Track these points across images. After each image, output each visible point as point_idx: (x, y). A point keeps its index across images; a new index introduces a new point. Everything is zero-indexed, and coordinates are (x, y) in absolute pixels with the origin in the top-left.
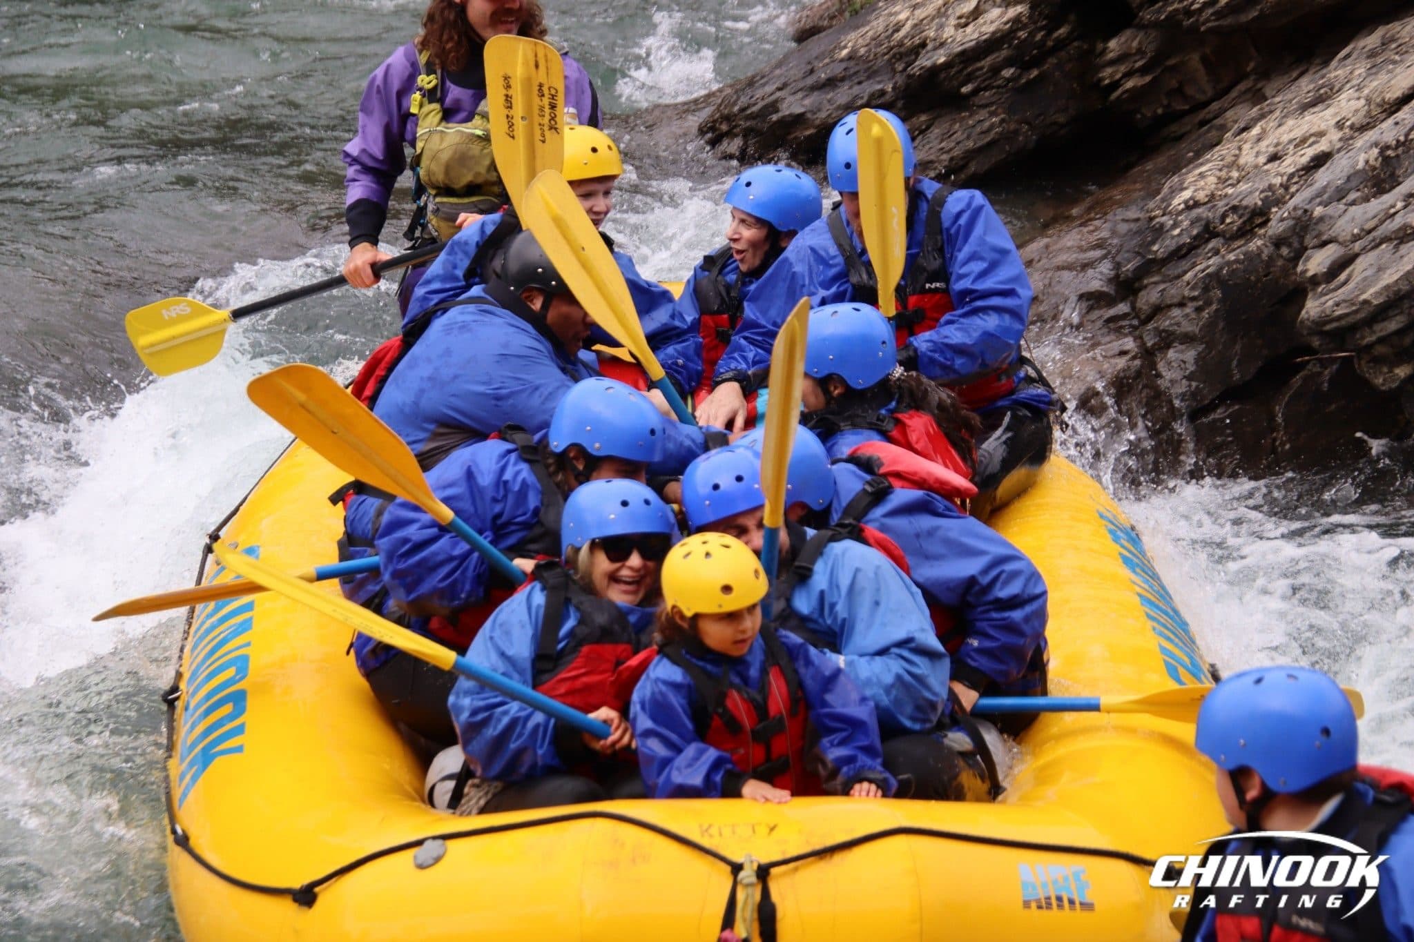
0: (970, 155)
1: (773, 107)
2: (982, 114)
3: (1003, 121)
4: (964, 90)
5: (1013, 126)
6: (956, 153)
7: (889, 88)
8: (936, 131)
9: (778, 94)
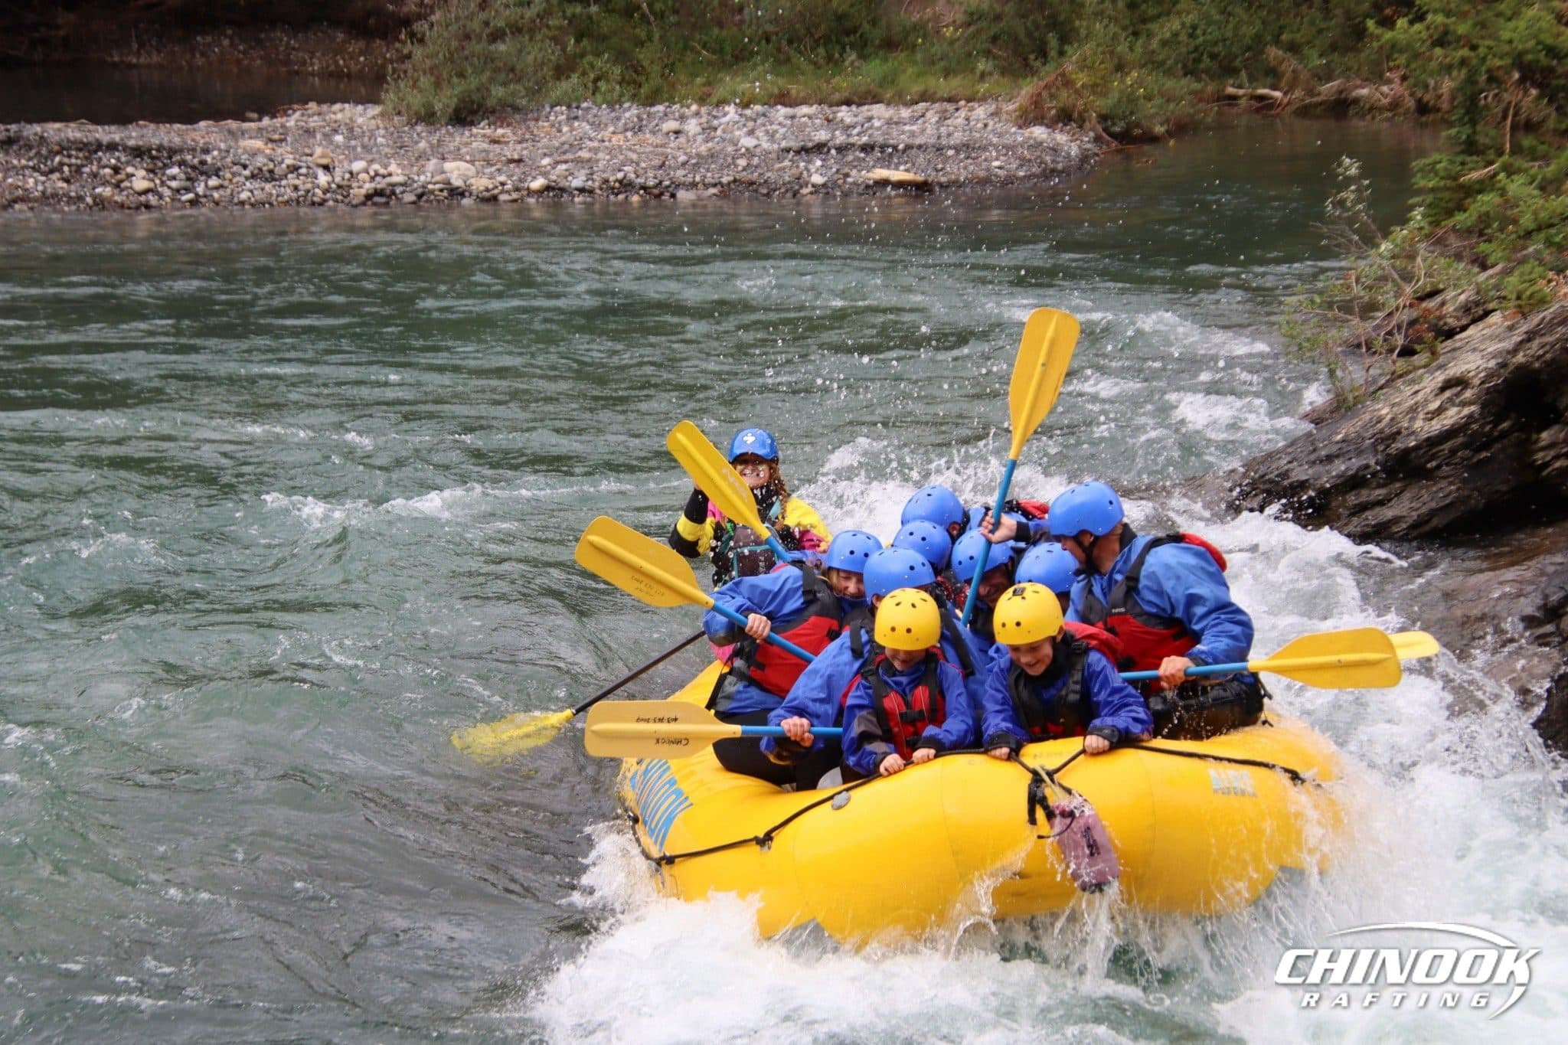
0: (1433, 513)
1: (1285, 475)
2: (1443, 484)
3: (1458, 489)
4: (1429, 465)
5: (1466, 493)
6: (1424, 510)
7: (1372, 462)
8: (1407, 495)
9: (1290, 466)
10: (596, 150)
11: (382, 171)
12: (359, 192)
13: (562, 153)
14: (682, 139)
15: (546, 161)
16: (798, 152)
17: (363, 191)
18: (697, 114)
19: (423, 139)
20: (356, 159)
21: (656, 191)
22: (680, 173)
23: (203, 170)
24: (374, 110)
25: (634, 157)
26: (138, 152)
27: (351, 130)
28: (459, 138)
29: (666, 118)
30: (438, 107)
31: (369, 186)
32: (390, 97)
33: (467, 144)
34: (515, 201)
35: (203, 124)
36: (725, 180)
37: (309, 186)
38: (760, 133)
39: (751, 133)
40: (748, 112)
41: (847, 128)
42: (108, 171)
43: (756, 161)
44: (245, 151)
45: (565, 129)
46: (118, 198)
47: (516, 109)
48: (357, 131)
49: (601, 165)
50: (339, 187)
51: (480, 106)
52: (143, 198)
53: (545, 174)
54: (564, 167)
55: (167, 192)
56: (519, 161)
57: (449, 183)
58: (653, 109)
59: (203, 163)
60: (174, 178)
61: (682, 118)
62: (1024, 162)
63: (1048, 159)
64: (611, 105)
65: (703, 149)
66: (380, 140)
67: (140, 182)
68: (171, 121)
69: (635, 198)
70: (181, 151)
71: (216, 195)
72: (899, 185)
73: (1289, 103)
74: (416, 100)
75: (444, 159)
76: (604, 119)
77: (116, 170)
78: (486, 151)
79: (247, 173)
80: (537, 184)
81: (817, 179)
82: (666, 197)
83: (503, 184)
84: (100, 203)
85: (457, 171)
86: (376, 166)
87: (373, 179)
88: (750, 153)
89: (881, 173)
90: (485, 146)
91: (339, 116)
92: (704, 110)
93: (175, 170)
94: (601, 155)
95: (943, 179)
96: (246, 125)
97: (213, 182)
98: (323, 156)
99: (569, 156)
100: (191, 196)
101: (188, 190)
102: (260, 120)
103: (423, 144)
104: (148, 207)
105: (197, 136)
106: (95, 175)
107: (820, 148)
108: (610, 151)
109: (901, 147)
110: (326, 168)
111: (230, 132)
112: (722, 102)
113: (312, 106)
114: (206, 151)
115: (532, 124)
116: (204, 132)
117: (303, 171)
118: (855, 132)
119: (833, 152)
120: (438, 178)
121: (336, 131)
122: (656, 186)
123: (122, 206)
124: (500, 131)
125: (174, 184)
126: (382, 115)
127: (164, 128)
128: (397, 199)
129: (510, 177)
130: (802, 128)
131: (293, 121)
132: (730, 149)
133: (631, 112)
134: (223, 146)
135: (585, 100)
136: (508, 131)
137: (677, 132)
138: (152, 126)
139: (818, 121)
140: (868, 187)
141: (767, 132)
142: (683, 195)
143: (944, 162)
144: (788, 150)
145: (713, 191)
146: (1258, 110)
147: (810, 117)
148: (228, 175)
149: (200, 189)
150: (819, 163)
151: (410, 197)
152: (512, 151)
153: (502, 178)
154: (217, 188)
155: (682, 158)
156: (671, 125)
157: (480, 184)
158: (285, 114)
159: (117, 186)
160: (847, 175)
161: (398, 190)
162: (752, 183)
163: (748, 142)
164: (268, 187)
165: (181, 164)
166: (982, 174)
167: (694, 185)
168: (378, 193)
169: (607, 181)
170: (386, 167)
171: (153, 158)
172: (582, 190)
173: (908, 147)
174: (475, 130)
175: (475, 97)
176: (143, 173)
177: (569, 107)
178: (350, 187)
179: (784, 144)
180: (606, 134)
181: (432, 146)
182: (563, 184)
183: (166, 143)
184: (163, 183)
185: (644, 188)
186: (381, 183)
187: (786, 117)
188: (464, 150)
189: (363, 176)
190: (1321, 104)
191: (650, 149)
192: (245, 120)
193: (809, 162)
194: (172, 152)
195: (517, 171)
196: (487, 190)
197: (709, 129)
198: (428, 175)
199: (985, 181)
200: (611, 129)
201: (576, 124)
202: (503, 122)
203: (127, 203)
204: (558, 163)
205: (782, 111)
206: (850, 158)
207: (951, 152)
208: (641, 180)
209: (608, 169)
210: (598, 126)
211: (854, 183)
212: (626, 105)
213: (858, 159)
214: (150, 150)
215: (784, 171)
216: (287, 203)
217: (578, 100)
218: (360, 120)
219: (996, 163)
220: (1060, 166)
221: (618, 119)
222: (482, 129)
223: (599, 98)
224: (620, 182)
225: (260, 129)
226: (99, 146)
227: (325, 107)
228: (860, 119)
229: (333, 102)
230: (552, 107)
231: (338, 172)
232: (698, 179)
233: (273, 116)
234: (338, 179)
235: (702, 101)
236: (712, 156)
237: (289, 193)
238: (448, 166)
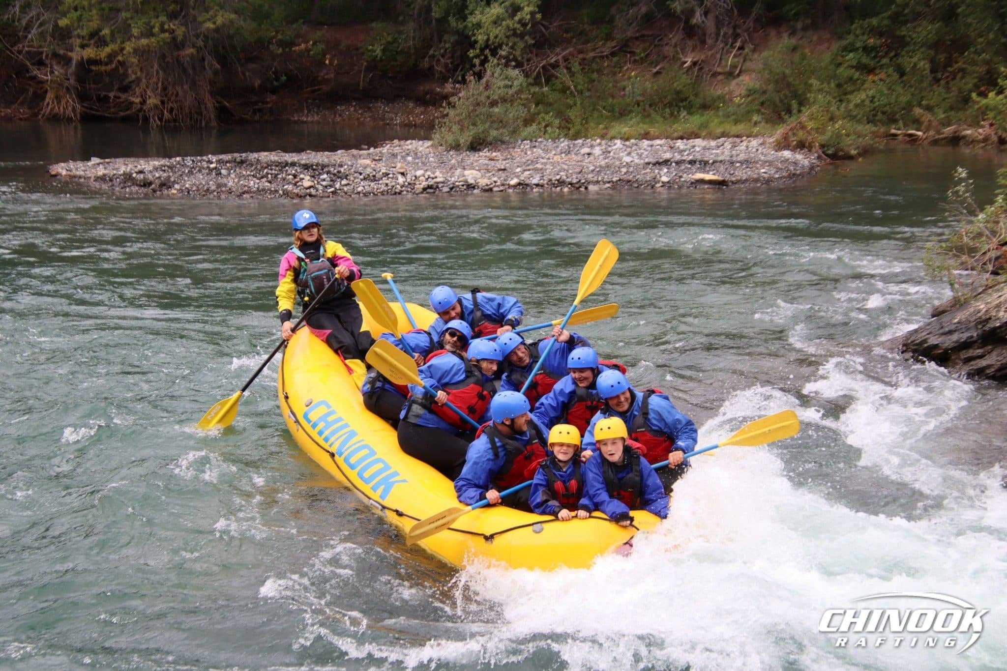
10: (545, 164)
11: (432, 176)
12: (419, 187)
13: (527, 165)
14: (592, 158)
15: (518, 170)
16: (654, 164)
17: (422, 186)
18: (600, 144)
19: (453, 158)
20: (419, 169)
21: (577, 186)
22: (590, 176)
23: (339, 176)
24: (428, 143)
25: (566, 167)
26: (306, 167)
27: (416, 154)
28: (473, 158)
29: (583, 147)
30: (462, 141)
31: (425, 184)
32: (437, 136)
33: (477, 161)
34: (502, 191)
35: (339, 152)
36: (614, 179)
37: (393, 184)
38: (633, 154)
39: (629, 154)
40: (627, 143)
41: (681, 152)
42: (291, 177)
43: (631, 169)
44: (361, 166)
45: (529, 153)
46: (295, 191)
47: (503, 142)
48: (419, 154)
49: (548, 171)
50: (409, 184)
51: (484, 141)
52: (308, 191)
53: (518, 177)
54: (528, 173)
55: (320, 188)
56: (504, 170)
57: (467, 182)
58: (576, 142)
59: (339, 172)
60: (324, 180)
61: (592, 146)
62: (778, 170)
63: (792, 168)
64: (554, 140)
65: (603, 163)
66: (431, 159)
67: (307, 183)
68: (323, 151)
69: (566, 190)
70: (328, 166)
71: (345, 189)
72: (710, 182)
73: (926, 138)
74: (450, 138)
75: (464, 169)
76: (550, 147)
77: (295, 176)
78: (487, 165)
79: (362, 177)
80: (514, 182)
81: (665, 179)
82: (582, 189)
83: (495, 182)
84: (286, 194)
85: (471, 176)
86: (429, 173)
87: (427, 179)
88: (628, 165)
89: (699, 176)
90: (486, 162)
91: (410, 147)
92: (603, 142)
93: (325, 176)
94: (548, 166)
95: (734, 179)
96: (362, 152)
97: (344, 182)
98: (400, 168)
99: (531, 167)
100: (332, 189)
101: (331, 186)
102: (369, 149)
103: (453, 161)
104: (311, 195)
105: (336, 158)
106: (284, 179)
107: (666, 162)
108: (553, 164)
109: (711, 161)
110: (403, 174)
111: (353, 156)
112: (613, 138)
113: (396, 141)
114: (341, 166)
115: (511, 150)
116: (340, 156)
117: (391, 176)
118: (686, 153)
119: (674, 164)
120: (461, 179)
121: (408, 155)
122: (577, 183)
123: (297, 195)
124: (494, 154)
125: (324, 183)
126: (432, 146)
127: (320, 154)
128: (440, 190)
129: (499, 178)
130: (656, 152)
131: (385, 149)
132: (618, 163)
133: (564, 143)
134: (349, 163)
135: (540, 137)
136: (499, 154)
137: (589, 154)
138: (314, 153)
139: (665, 148)
140: (692, 183)
141: (638, 154)
142: (591, 188)
143: (734, 170)
144: (648, 164)
145: (608, 185)
146: (908, 142)
147: (661, 146)
148: (352, 179)
149: (338, 186)
150: (666, 170)
151: (446, 189)
152: (500, 165)
153: (495, 179)
154: (346, 185)
155: (592, 168)
156: (586, 150)
157: (483, 182)
158: (382, 146)
159: (295, 184)
160: (681, 177)
161: (440, 185)
162: (629, 181)
163: (627, 159)
164: (372, 184)
165: (328, 173)
166: (755, 176)
167: (597, 182)
168: (430, 187)
169: (551, 180)
170: (434, 173)
171: (314, 170)
172: (537, 185)
173: (714, 162)
174: (481, 154)
175: (481, 136)
176: (308, 178)
177: (531, 141)
178: (415, 184)
179: (647, 160)
180: (551, 155)
181: (458, 163)
182: (528, 182)
183: (320, 162)
184: (318, 183)
185: (571, 184)
186: (431, 182)
187: (648, 146)
188: (475, 164)
189: (422, 178)
190: (944, 139)
191: (574, 163)
192: (361, 149)
193: (660, 170)
194: (324, 166)
195: (503, 175)
196: (487, 185)
197: (606, 152)
198: (456, 177)
199: (756, 180)
200: (554, 152)
201: (535, 150)
202: (496, 149)
203: (300, 193)
204: (525, 170)
205: (646, 143)
206: (683, 167)
207: (738, 165)
208: (569, 180)
209: (551, 174)
210: (546, 151)
211: (685, 181)
212: (562, 140)
213: (686, 168)
214: (312, 166)
215: (647, 174)
216: (382, 193)
217: (536, 137)
218: (421, 149)
219: (763, 171)
220: (798, 172)
221: (557, 147)
222: (485, 153)
223: (547, 136)
224: (558, 180)
225: (369, 154)
226: (287, 164)
227: (402, 142)
228: (688, 146)
229: (407, 140)
230: (522, 141)
231: (409, 176)
232: (600, 179)
233: (375, 147)
234: (409, 180)
235: (603, 137)
236: (608, 166)
237: (383, 188)
238: (467, 172)
